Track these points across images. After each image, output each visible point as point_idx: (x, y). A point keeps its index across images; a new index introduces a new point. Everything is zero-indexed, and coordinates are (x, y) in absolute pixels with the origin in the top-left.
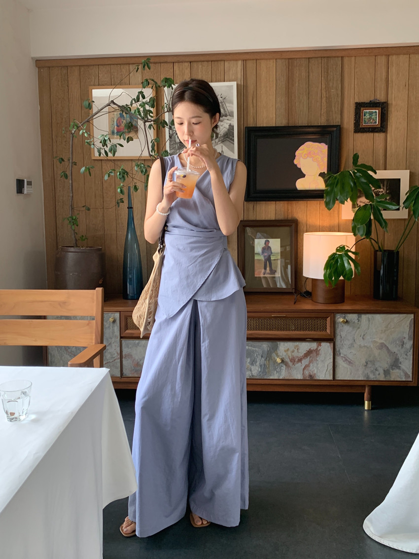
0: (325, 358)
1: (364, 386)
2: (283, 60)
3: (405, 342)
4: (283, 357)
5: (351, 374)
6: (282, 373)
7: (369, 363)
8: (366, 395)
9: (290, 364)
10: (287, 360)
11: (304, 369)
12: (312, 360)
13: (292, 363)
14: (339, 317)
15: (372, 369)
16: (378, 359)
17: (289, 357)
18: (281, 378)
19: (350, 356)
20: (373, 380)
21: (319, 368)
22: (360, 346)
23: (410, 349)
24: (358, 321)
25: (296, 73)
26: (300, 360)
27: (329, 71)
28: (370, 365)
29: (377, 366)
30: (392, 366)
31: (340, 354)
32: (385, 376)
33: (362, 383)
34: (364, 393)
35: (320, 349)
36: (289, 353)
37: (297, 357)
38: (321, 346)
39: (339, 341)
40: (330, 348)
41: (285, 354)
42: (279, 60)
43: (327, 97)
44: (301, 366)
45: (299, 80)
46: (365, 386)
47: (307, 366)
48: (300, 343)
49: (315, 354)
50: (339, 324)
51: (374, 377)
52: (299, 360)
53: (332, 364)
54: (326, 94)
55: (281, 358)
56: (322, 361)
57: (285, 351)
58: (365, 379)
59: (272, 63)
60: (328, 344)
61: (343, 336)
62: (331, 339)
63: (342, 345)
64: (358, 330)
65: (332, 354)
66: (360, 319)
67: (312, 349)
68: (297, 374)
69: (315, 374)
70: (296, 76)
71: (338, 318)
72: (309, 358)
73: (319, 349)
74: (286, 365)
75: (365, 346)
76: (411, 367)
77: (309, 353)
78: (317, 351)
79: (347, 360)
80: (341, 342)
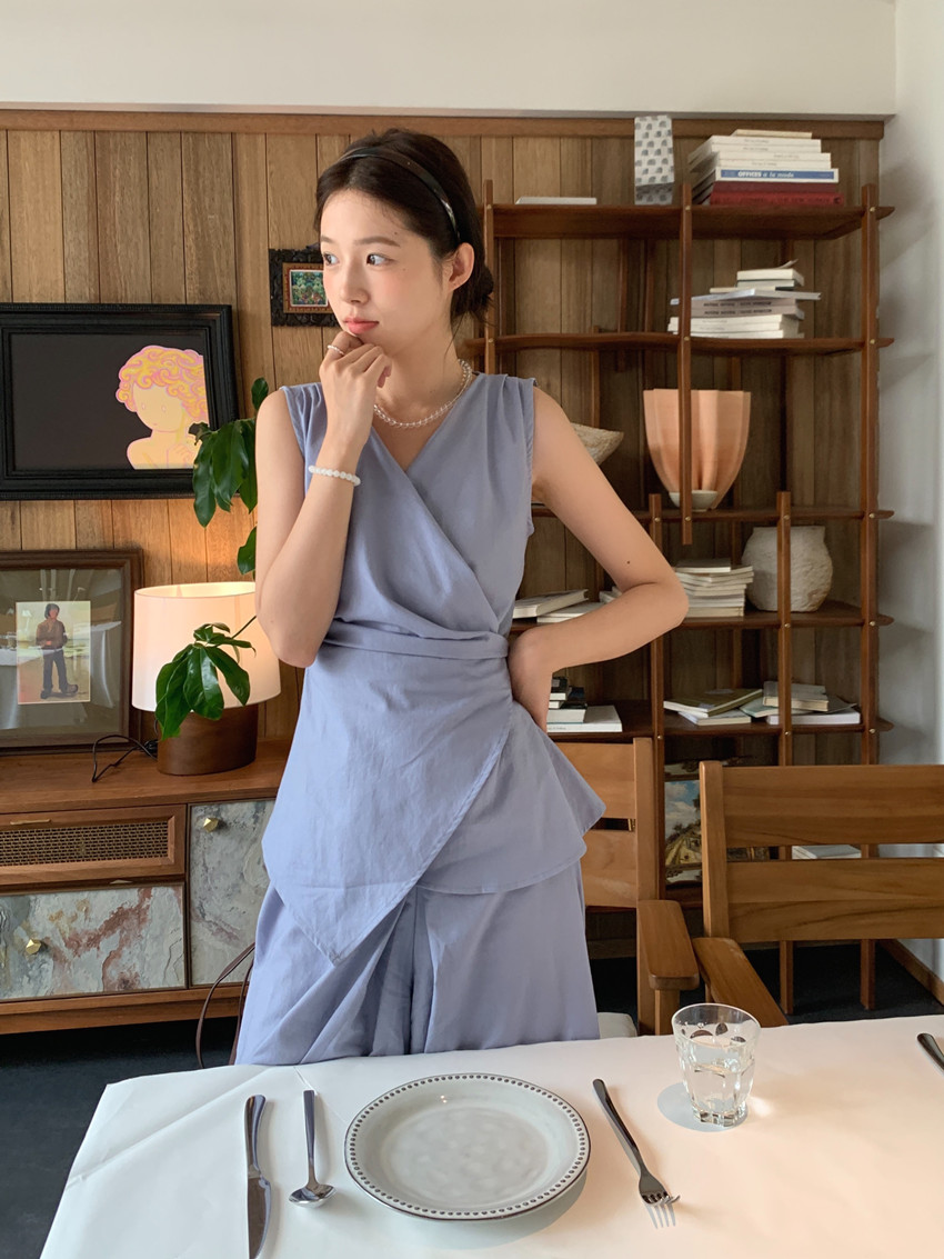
0: (163, 930)
2: (79, 134)
4: (48, 934)
6: (44, 982)
9: (67, 953)
10: (59, 943)
11: (105, 965)
12: (127, 939)
13: (71, 951)
14: (201, 813)
17: (63, 934)
18: (42, 994)
19: (231, 920)
21: (148, 959)
22: (259, 890)
24: (255, 823)
25: (115, 168)
26: (94, 940)
27: (201, 169)
31: (204, 915)
35: (148, 907)
36: (63, 923)
37: (86, 933)
38: (149, 897)
39: (201, 879)
40: (175, 902)
41: (50, 926)
42: (67, 134)
43: (197, 232)
44: (98, 956)
45: (122, 188)
47: (113, 956)
48: (92, 894)
49: (135, 921)
50: (202, 834)
52: (90, 940)
53: (182, 943)
54: (195, 226)
55: (39, 938)
56: (156, 938)
57: (51, 919)
59: (49, 141)
60: (170, 891)
61: (210, 866)
62: (180, 878)
63: (209, 889)
64: (251, 847)
65: (181, 916)
66: (259, 814)
67: (126, 907)
68: (86, 978)
69: (137, 975)
70: (115, 177)
71: (198, 819)
72: (118, 932)
73: (144, 906)
74: (55, 957)
77: (118, 919)
78: (139, 913)
79: (222, 930)
80: (205, 881)
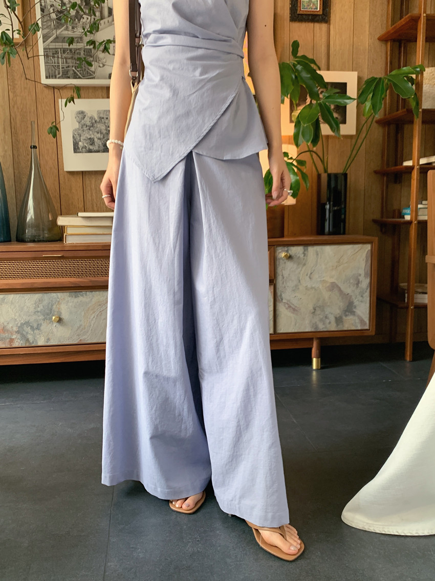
1: (311, 340)
3: (360, 281)
5: (296, 324)
7: (316, 309)
8: (314, 351)
15: (321, 317)
16: (328, 304)
19: (295, 302)
20: (322, 330)
22: (307, 288)
23: (367, 289)
24: (304, 256)
28: (318, 312)
29: (327, 313)
30: (346, 311)
31: (282, 299)
32: (338, 325)
33: (310, 336)
34: (311, 349)
39: (281, 282)
46: (313, 338)
50: (281, 261)
51: (324, 326)
53: (272, 313)
58: (313, 330)
61: (285, 276)
62: (272, 281)
63: (285, 287)
64: (304, 267)
65: (272, 300)
66: (306, 252)
71: (279, 253)
75: (312, 288)
76: (368, 312)
79: (290, 307)
80: (283, 283)
